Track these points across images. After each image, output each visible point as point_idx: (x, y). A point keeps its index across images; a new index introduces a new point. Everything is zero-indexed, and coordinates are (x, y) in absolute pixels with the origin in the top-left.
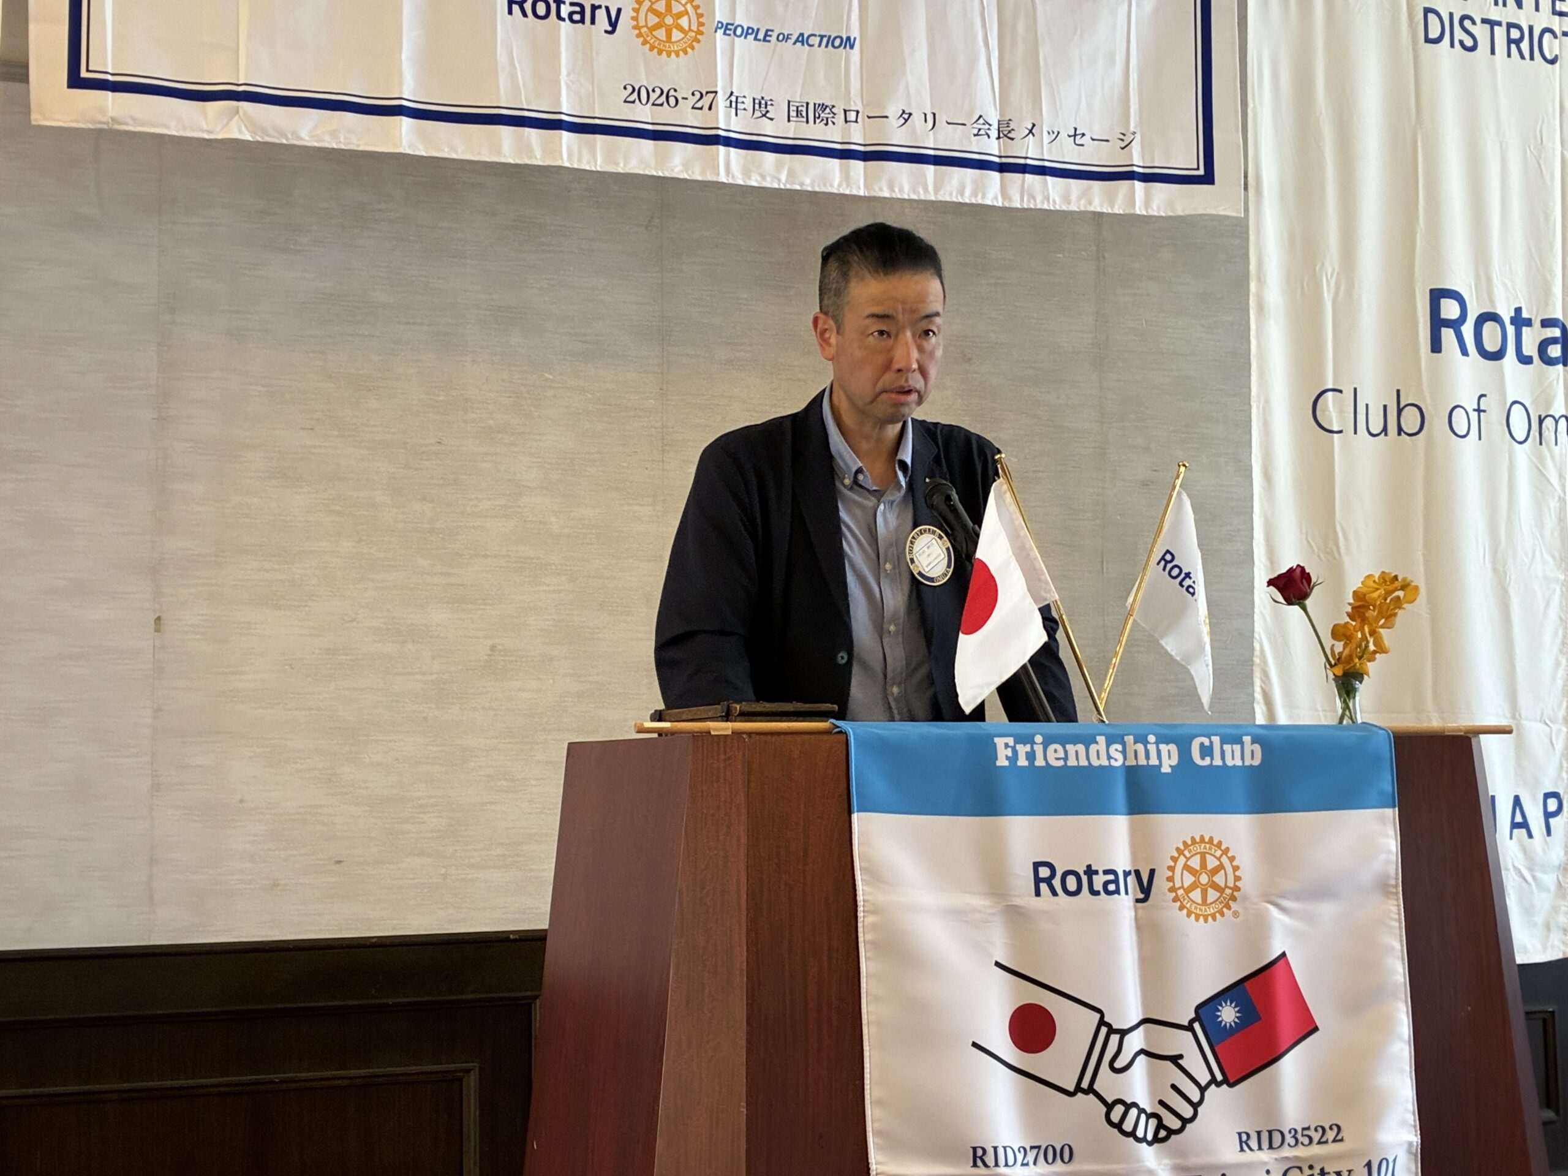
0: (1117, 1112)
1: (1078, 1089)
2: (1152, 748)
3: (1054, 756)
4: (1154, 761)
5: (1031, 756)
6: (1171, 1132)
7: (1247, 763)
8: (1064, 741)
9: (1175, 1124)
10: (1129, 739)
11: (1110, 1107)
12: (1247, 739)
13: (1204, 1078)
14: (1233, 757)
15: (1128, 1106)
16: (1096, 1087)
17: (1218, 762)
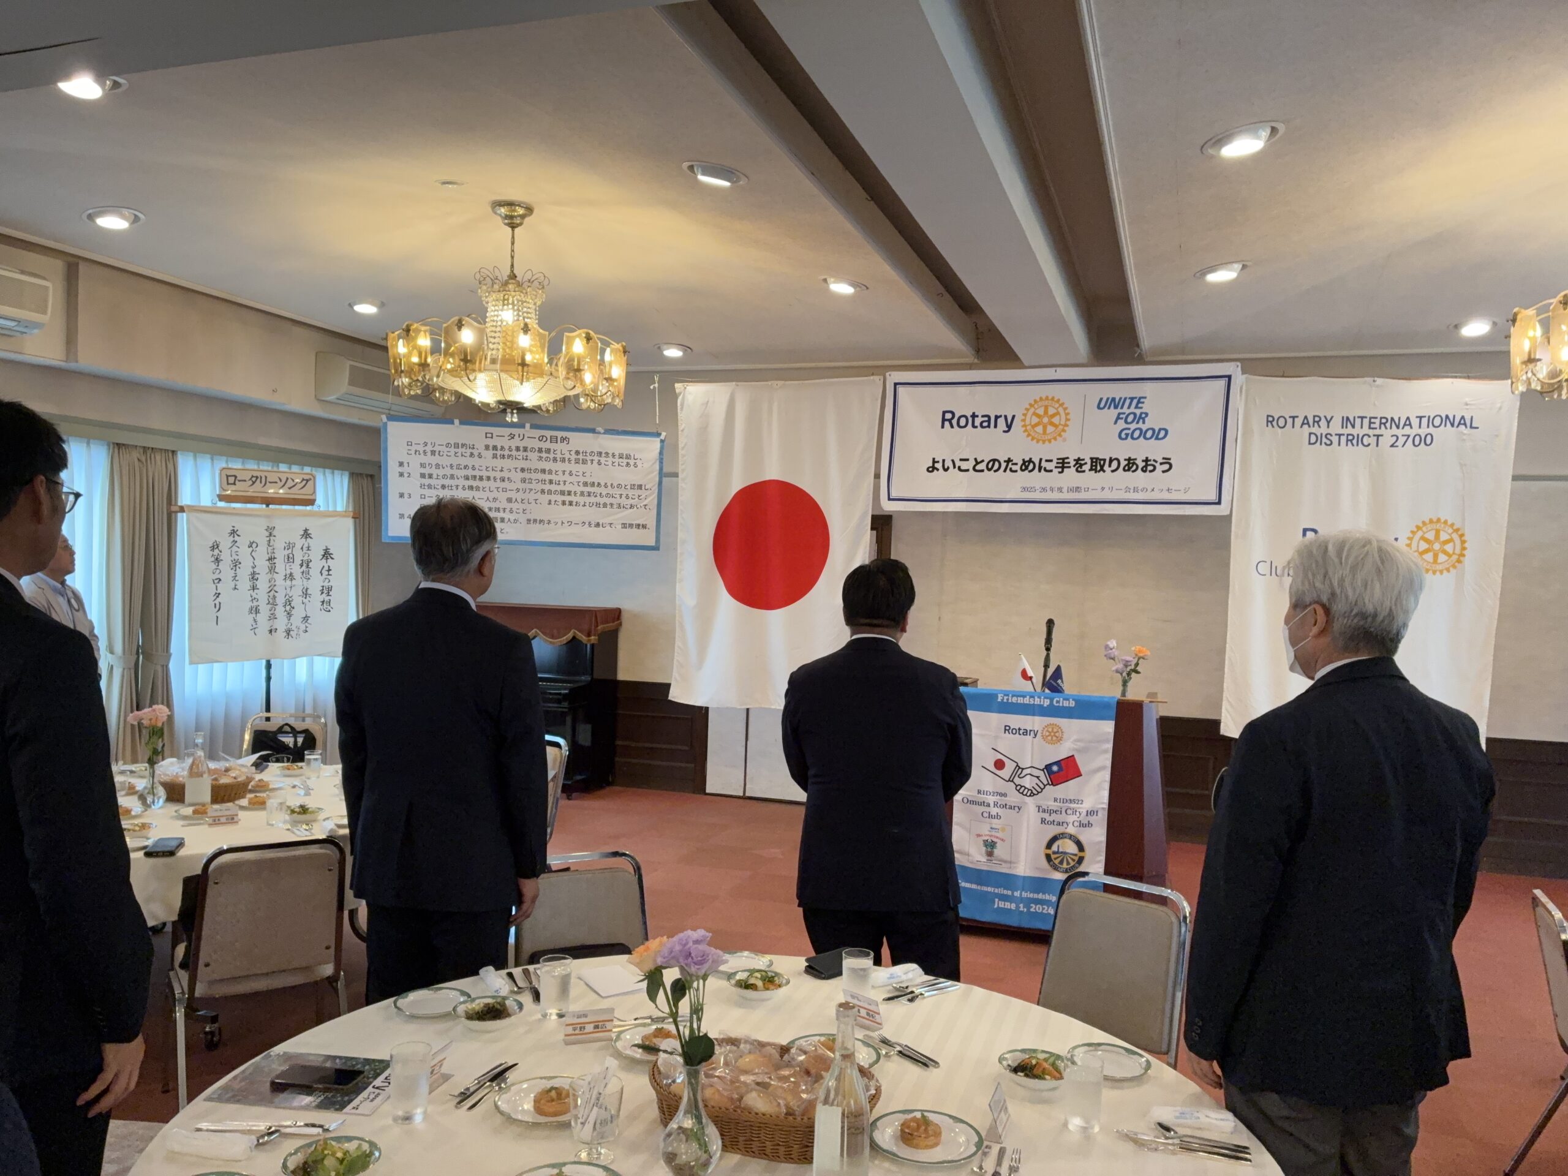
0: (1018, 788)
1: (1009, 780)
2: (1042, 700)
3: (1014, 700)
4: (1042, 703)
5: (1008, 699)
6: (1034, 794)
7: (1071, 705)
8: (1018, 696)
9: (1036, 793)
10: (1036, 697)
11: (1017, 786)
12: (1071, 700)
13: (1046, 783)
14: (1066, 704)
15: (1022, 787)
16: (1014, 780)
17: (1061, 705)
